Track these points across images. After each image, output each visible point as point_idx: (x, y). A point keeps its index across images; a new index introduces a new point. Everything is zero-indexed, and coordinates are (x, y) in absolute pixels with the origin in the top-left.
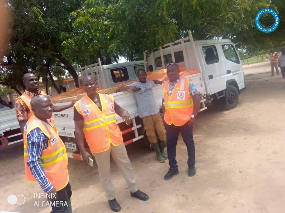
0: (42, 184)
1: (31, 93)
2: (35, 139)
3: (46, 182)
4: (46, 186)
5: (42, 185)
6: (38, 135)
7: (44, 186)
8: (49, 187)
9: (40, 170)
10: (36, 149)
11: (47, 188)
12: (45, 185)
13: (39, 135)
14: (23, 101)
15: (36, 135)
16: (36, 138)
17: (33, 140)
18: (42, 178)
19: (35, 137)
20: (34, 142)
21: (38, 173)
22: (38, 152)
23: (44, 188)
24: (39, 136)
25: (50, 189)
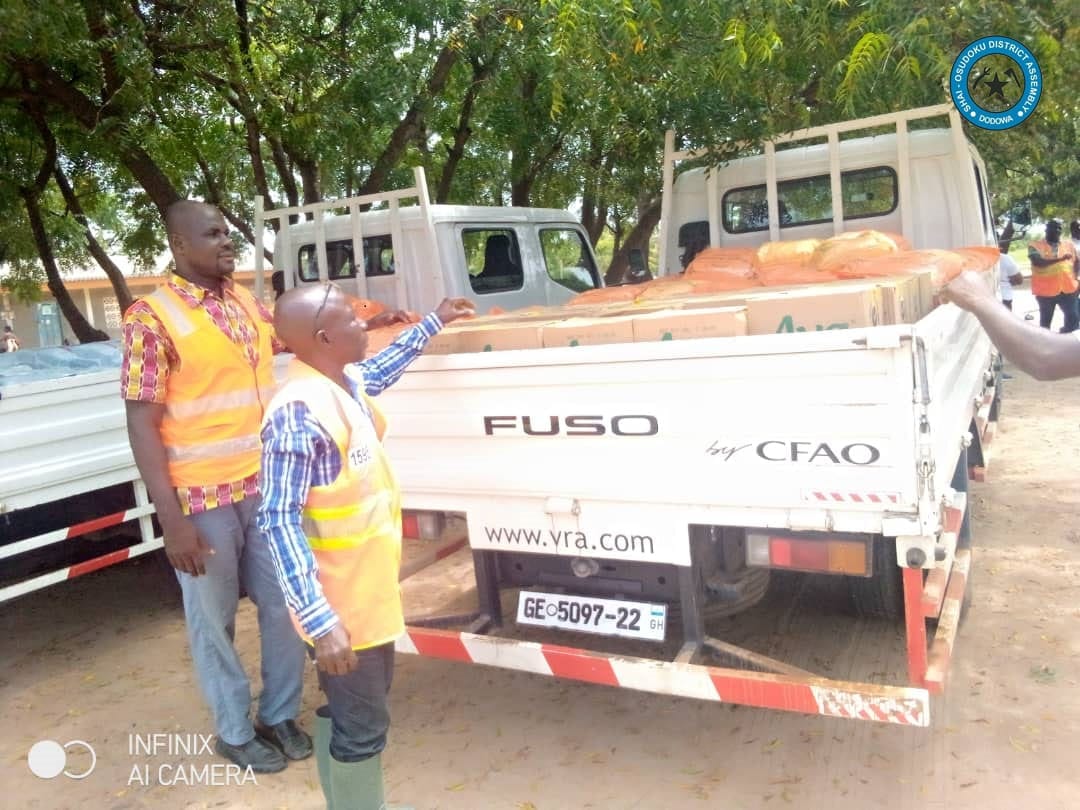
0: (297, 602)
1: (192, 285)
2: (286, 440)
3: (309, 596)
4: (306, 611)
5: (296, 605)
6: (298, 425)
7: (302, 610)
8: (317, 618)
9: (293, 548)
10: (292, 465)
11: (310, 618)
12: (306, 607)
13: (302, 428)
14: (155, 317)
15: (290, 427)
16: (290, 437)
17: (279, 441)
18: (296, 577)
19: (287, 435)
20: (282, 450)
21: (285, 558)
22: (300, 478)
23: (303, 618)
24: (300, 432)
25: (321, 624)
